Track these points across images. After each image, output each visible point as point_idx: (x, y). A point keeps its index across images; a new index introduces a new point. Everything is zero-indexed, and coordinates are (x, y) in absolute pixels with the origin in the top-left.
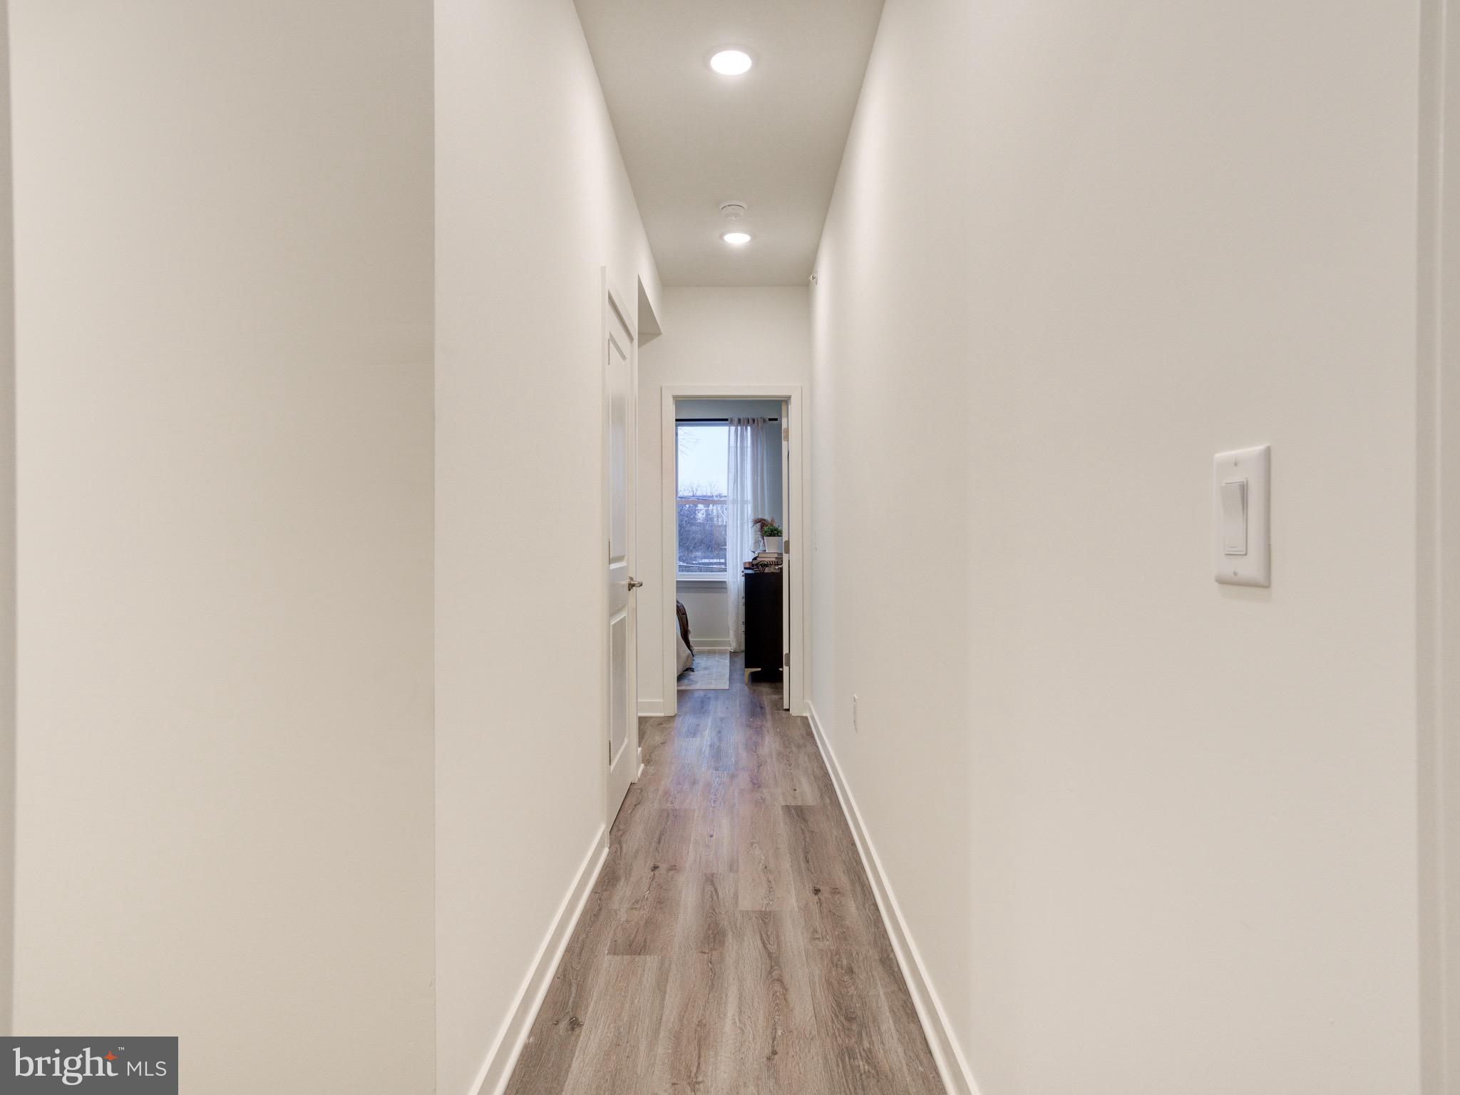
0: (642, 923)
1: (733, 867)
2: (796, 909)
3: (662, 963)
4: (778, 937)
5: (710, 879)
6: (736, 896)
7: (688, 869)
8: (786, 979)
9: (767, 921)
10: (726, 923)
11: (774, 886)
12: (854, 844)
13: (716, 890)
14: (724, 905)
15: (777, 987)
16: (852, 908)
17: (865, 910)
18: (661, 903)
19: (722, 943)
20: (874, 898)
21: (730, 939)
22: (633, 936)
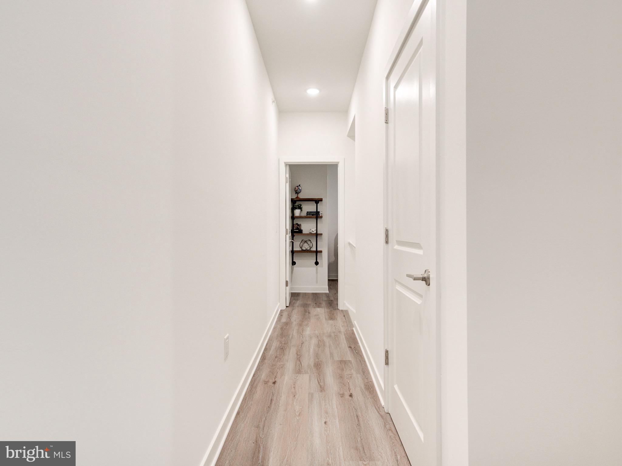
0: (344, 369)
1: (311, 396)
2: (286, 375)
3: (333, 358)
4: (296, 365)
5: (322, 389)
6: (310, 380)
7: (334, 395)
8: (296, 356)
9: (299, 371)
10: (314, 370)
11: (292, 385)
12: (238, 413)
13: (319, 383)
14: (315, 376)
15: (299, 354)
16: (263, 376)
17: (259, 374)
18: (341, 377)
19: (315, 364)
20: (252, 378)
21: (312, 364)
22: (346, 366)
